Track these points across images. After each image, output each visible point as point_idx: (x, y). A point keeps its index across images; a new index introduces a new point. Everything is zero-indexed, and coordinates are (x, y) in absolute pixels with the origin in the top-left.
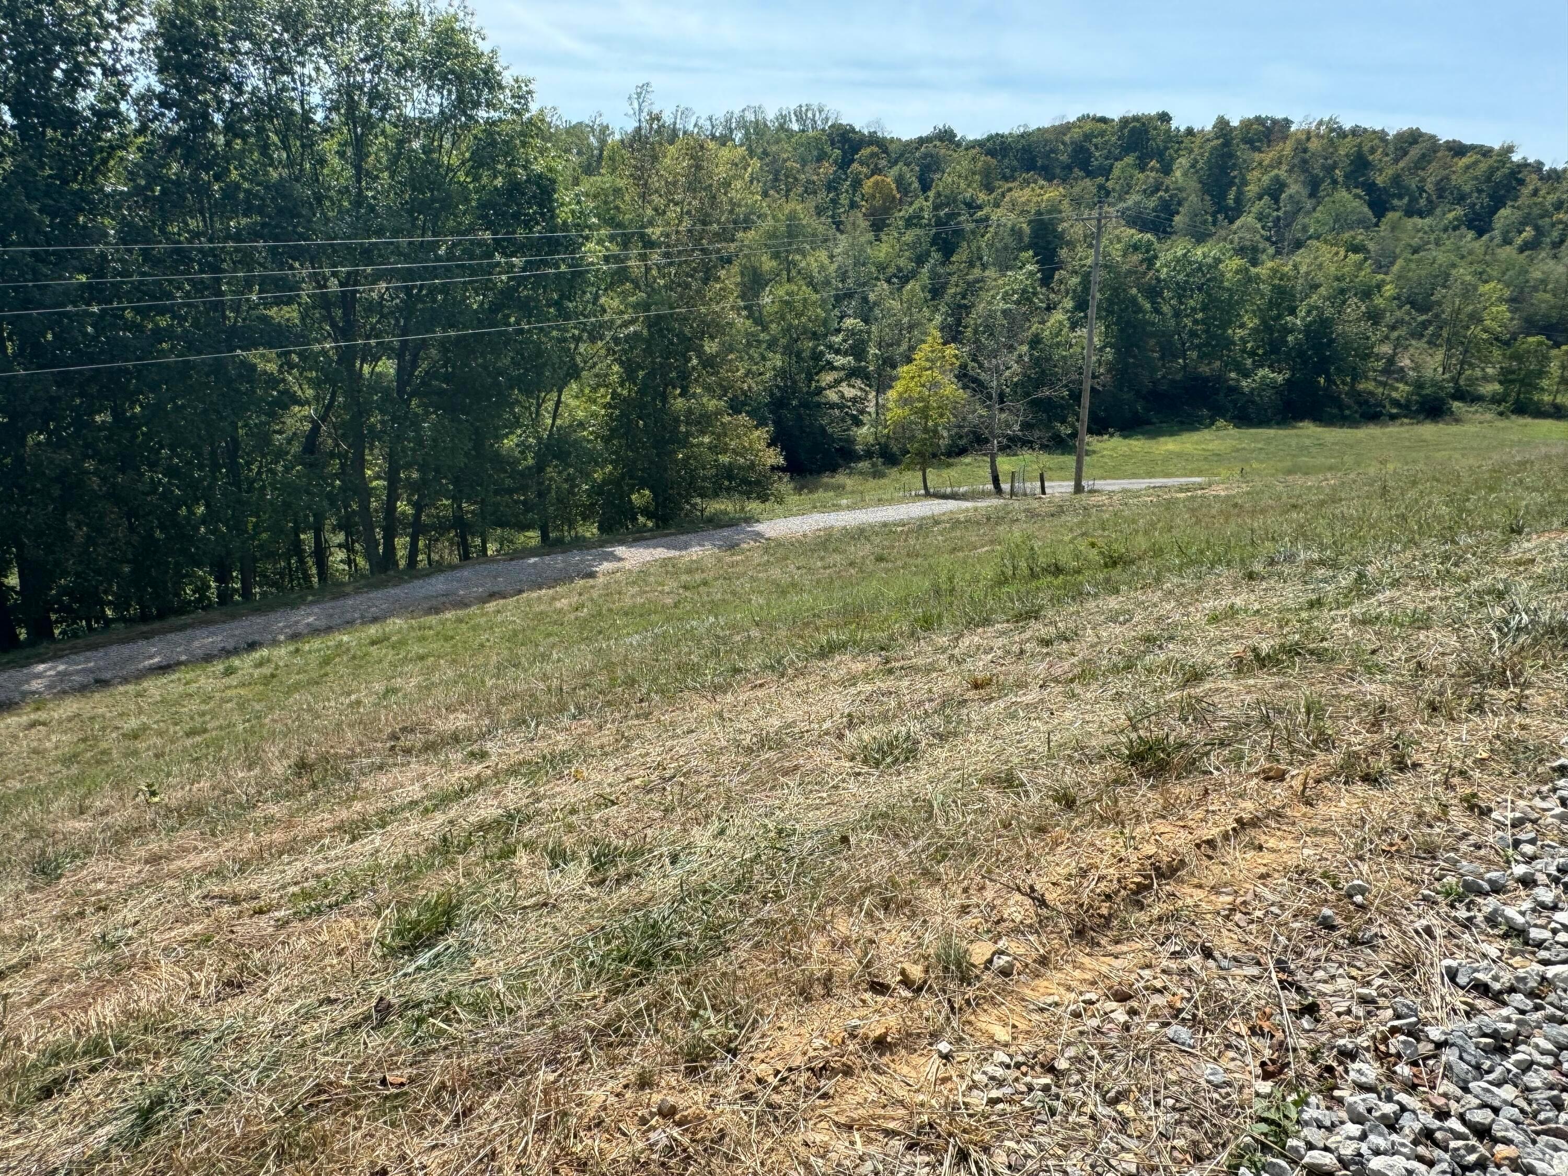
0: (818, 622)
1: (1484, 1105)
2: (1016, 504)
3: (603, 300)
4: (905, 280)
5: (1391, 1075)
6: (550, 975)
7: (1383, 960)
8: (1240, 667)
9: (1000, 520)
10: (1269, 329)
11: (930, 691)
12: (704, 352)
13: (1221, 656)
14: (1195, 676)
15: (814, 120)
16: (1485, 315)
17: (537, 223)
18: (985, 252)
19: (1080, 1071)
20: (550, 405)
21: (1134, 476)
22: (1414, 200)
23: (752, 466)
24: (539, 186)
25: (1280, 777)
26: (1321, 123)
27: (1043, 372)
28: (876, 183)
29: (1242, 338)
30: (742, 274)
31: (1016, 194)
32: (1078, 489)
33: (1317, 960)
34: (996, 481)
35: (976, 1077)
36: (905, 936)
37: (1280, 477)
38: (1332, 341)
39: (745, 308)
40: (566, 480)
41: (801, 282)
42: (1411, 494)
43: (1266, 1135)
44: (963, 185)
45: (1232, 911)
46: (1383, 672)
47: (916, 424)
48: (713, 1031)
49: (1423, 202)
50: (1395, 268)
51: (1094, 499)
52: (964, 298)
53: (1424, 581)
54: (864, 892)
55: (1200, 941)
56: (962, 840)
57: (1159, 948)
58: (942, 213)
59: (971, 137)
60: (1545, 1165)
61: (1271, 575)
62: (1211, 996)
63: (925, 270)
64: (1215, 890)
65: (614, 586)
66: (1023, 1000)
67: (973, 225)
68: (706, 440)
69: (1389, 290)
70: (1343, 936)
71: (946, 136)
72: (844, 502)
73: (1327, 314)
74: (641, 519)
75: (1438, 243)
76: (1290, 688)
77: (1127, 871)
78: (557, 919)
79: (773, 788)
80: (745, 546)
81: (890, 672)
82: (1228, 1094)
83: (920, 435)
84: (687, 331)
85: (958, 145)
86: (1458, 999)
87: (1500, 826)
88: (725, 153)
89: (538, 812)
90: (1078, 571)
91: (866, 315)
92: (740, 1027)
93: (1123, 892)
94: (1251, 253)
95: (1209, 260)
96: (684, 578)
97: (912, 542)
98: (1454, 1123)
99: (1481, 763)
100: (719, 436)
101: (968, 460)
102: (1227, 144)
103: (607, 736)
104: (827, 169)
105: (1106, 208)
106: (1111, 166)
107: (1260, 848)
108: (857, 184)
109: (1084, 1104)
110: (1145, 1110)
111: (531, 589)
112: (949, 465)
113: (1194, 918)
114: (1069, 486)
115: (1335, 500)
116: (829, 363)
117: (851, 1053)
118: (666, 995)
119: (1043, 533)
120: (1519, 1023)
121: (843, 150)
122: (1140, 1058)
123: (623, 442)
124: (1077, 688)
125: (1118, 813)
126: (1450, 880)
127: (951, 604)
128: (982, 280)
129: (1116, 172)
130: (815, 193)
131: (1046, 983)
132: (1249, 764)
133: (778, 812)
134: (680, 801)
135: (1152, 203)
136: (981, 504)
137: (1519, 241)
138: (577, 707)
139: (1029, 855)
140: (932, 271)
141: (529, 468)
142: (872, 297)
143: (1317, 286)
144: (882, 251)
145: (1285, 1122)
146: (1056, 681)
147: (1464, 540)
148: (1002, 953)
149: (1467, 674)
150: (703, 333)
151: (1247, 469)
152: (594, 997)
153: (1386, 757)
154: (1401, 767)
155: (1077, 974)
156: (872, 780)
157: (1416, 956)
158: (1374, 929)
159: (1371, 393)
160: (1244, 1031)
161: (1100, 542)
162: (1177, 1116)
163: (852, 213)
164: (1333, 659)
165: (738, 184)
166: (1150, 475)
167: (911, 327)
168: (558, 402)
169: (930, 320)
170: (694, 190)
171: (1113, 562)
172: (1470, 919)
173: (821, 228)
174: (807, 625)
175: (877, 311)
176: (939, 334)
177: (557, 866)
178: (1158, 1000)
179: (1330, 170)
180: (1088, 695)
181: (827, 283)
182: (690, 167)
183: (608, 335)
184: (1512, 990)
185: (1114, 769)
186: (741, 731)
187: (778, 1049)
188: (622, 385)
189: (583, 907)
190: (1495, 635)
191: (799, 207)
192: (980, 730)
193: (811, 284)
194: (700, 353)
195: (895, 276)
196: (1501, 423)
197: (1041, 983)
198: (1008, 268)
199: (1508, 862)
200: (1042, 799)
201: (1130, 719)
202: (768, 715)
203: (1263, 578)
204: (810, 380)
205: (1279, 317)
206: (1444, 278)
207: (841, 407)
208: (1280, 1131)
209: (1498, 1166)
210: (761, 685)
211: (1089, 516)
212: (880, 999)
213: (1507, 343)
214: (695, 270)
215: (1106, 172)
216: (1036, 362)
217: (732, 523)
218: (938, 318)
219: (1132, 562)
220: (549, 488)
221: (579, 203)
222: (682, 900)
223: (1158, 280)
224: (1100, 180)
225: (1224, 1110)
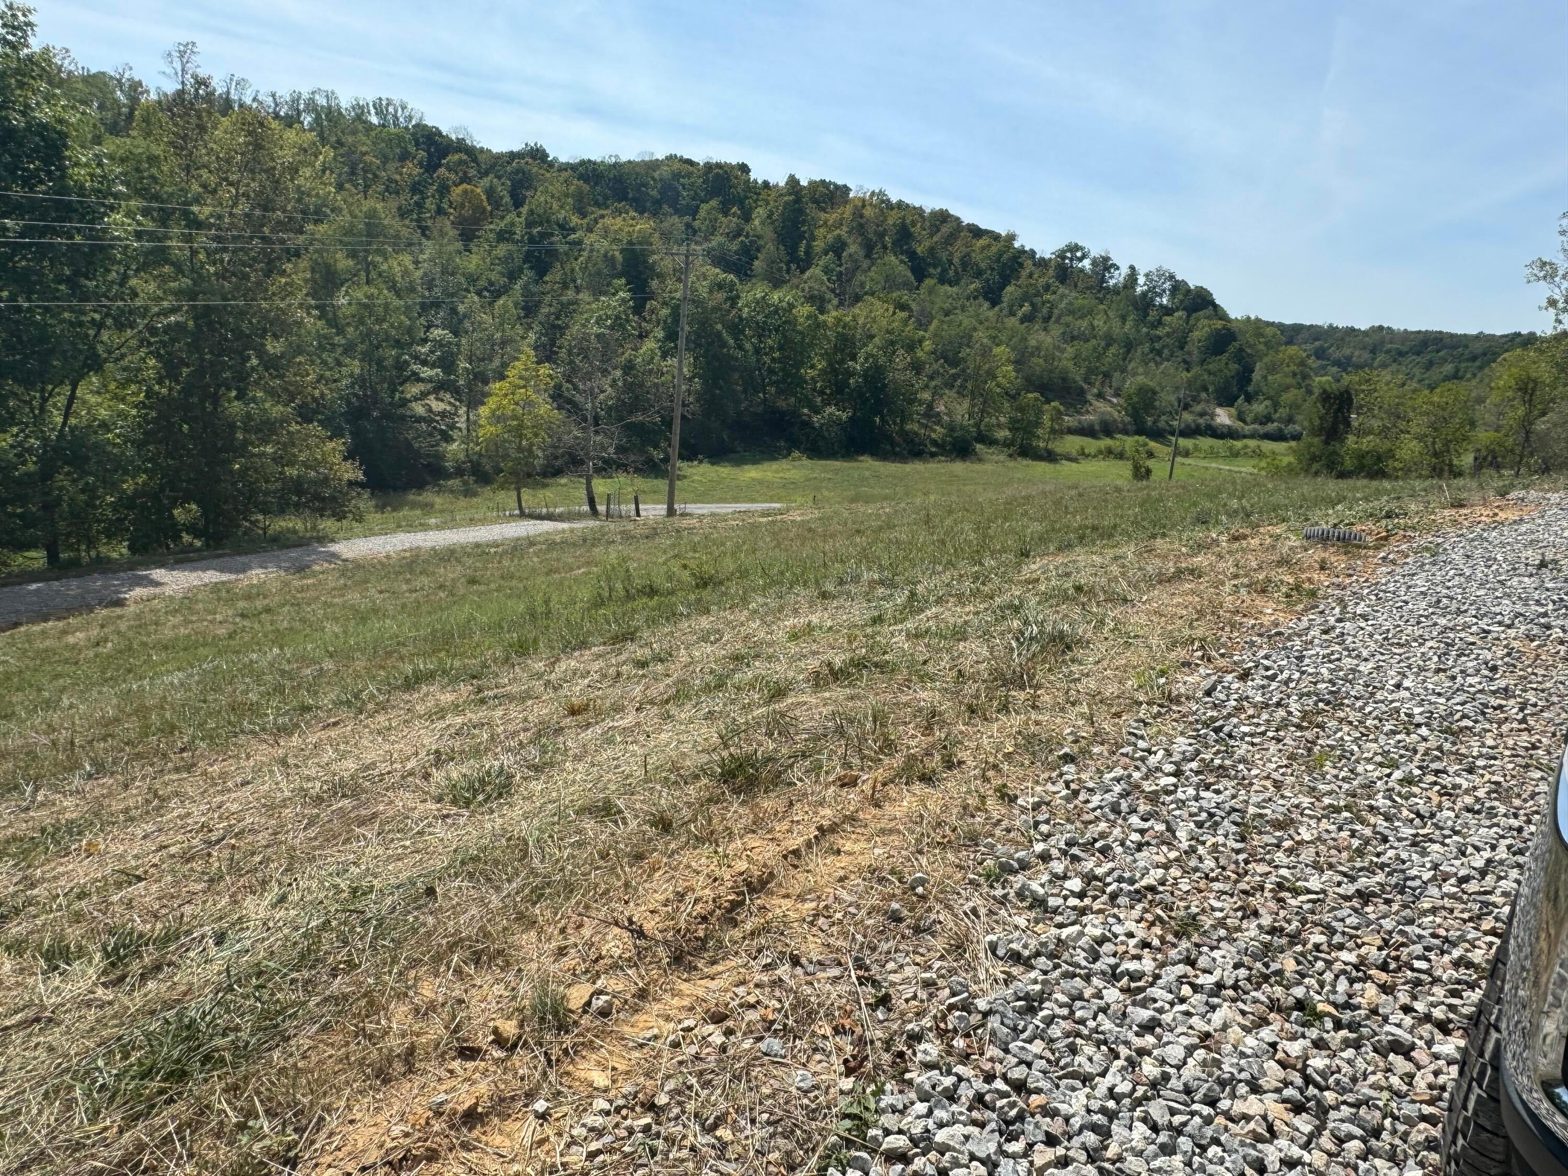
0: (404, 651)
1: (1021, 1062)
2: (612, 526)
3: (133, 282)
4: (497, 295)
5: (949, 1050)
6: (40, 1112)
7: (940, 944)
8: (818, 681)
9: (596, 542)
10: (835, 372)
11: (525, 720)
12: (266, 352)
13: (802, 671)
14: (779, 692)
15: (395, 117)
16: (998, 372)
17: (41, 182)
18: (579, 275)
19: (680, 1104)
20: (61, 401)
21: (722, 500)
22: (944, 271)
23: (325, 481)
24: (43, 138)
25: (853, 782)
26: (873, 193)
27: (637, 397)
28: (465, 192)
29: (812, 378)
30: (313, 271)
31: (608, 221)
32: (671, 512)
33: (889, 952)
34: (592, 502)
35: (575, 1132)
36: (498, 989)
37: (846, 504)
38: (885, 386)
39: (317, 307)
40: (83, 491)
41: (382, 286)
42: (948, 522)
43: (849, 1130)
44: (555, 206)
45: (816, 916)
46: (933, 680)
47: (510, 442)
48: (267, 1142)
49: (951, 273)
50: (932, 327)
51: (685, 523)
52: (558, 318)
53: (961, 599)
54: (452, 947)
55: (789, 950)
56: (558, 877)
57: (752, 963)
58: (535, 231)
59: (563, 159)
60: (1065, 1106)
61: (841, 593)
62: (801, 1003)
63: (517, 287)
64: (801, 898)
65: (149, 617)
66: (623, 1039)
67: (566, 247)
68: (269, 449)
69: (928, 345)
70: (908, 927)
71: (537, 154)
72: (433, 521)
73: (881, 362)
74: (186, 538)
75: (963, 308)
76: (859, 698)
77: (722, 890)
78: (55, 1036)
79: (347, 841)
80: (317, 568)
81: (483, 701)
82: (816, 1097)
83: (513, 454)
84: (245, 326)
85: (551, 165)
86: (998, 969)
87: (1024, 810)
88: (291, 135)
89: (29, 902)
90: (672, 593)
91: (455, 325)
92: (299, 1130)
93: (718, 912)
94: (818, 301)
95: (784, 304)
96: (241, 604)
97: (506, 563)
98: (999, 1084)
99: (1008, 756)
100: (285, 445)
101: (563, 481)
102: (798, 201)
103: (134, 797)
104: (411, 170)
105: (693, 246)
106: (698, 207)
107: (838, 852)
108: (444, 189)
109: (684, 1137)
110: (742, 1130)
111: (32, 621)
112: (545, 486)
113: (781, 928)
114: (662, 509)
115: (891, 527)
116: (414, 374)
117: (437, 1134)
118: (204, 1109)
119: (638, 555)
120: (1044, 982)
121: (428, 152)
122: (736, 1077)
123: (162, 448)
124: (673, 709)
125: (712, 833)
126: (989, 862)
127: (547, 628)
128: (576, 302)
129: (702, 213)
130: (397, 193)
131: (645, 1017)
132: (827, 773)
133: (353, 869)
134: (230, 867)
135: (734, 246)
136: (578, 525)
137: (1020, 314)
138: (94, 762)
139: (627, 885)
140: (525, 287)
141: (28, 474)
142: (461, 308)
143: (872, 337)
144: (473, 262)
145: (866, 1115)
146: (652, 703)
147: (989, 562)
148: (600, 992)
149: (995, 679)
150: (265, 331)
151: (819, 497)
152: (106, 1129)
153: (937, 757)
154: (949, 765)
155: (676, 1002)
156: (462, 821)
157: (966, 936)
158: (933, 916)
159: (916, 434)
160: (828, 1031)
161: (692, 564)
162: (771, 1130)
163: (439, 219)
164: (893, 671)
165: (307, 172)
166: (736, 500)
167: (504, 343)
168: (72, 398)
169: (523, 338)
170: (252, 171)
171: (703, 583)
172: (1005, 896)
173: (405, 232)
174: (389, 654)
175: (467, 324)
176: (532, 353)
177: (57, 968)
178: (752, 1015)
179: (882, 235)
180: (683, 716)
181: (412, 289)
182: (247, 144)
183: (141, 323)
184: (1038, 954)
185: (707, 788)
186: (309, 779)
187: (348, 1148)
188: (160, 382)
189: (92, 1014)
190: (1014, 644)
191: (379, 206)
192: (577, 758)
193: (393, 287)
194: (261, 352)
195: (486, 289)
196: (1012, 464)
197: (640, 1018)
198: (602, 293)
199: (1031, 841)
200: (639, 825)
201: (721, 737)
202: (343, 756)
203: (834, 597)
204: (394, 391)
205: (842, 361)
206: (967, 338)
207: (429, 421)
208: (861, 1123)
209: (1033, 1115)
210: (335, 724)
211: (681, 538)
212: (470, 1065)
213: (1014, 397)
214: (254, 259)
215: (694, 212)
216: (629, 387)
217: (301, 543)
218: (532, 336)
219: (721, 583)
220: (59, 500)
221: (100, 165)
222: (230, 989)
223: (740, 318)
224: (688, 218)
225: (812, 1114)
